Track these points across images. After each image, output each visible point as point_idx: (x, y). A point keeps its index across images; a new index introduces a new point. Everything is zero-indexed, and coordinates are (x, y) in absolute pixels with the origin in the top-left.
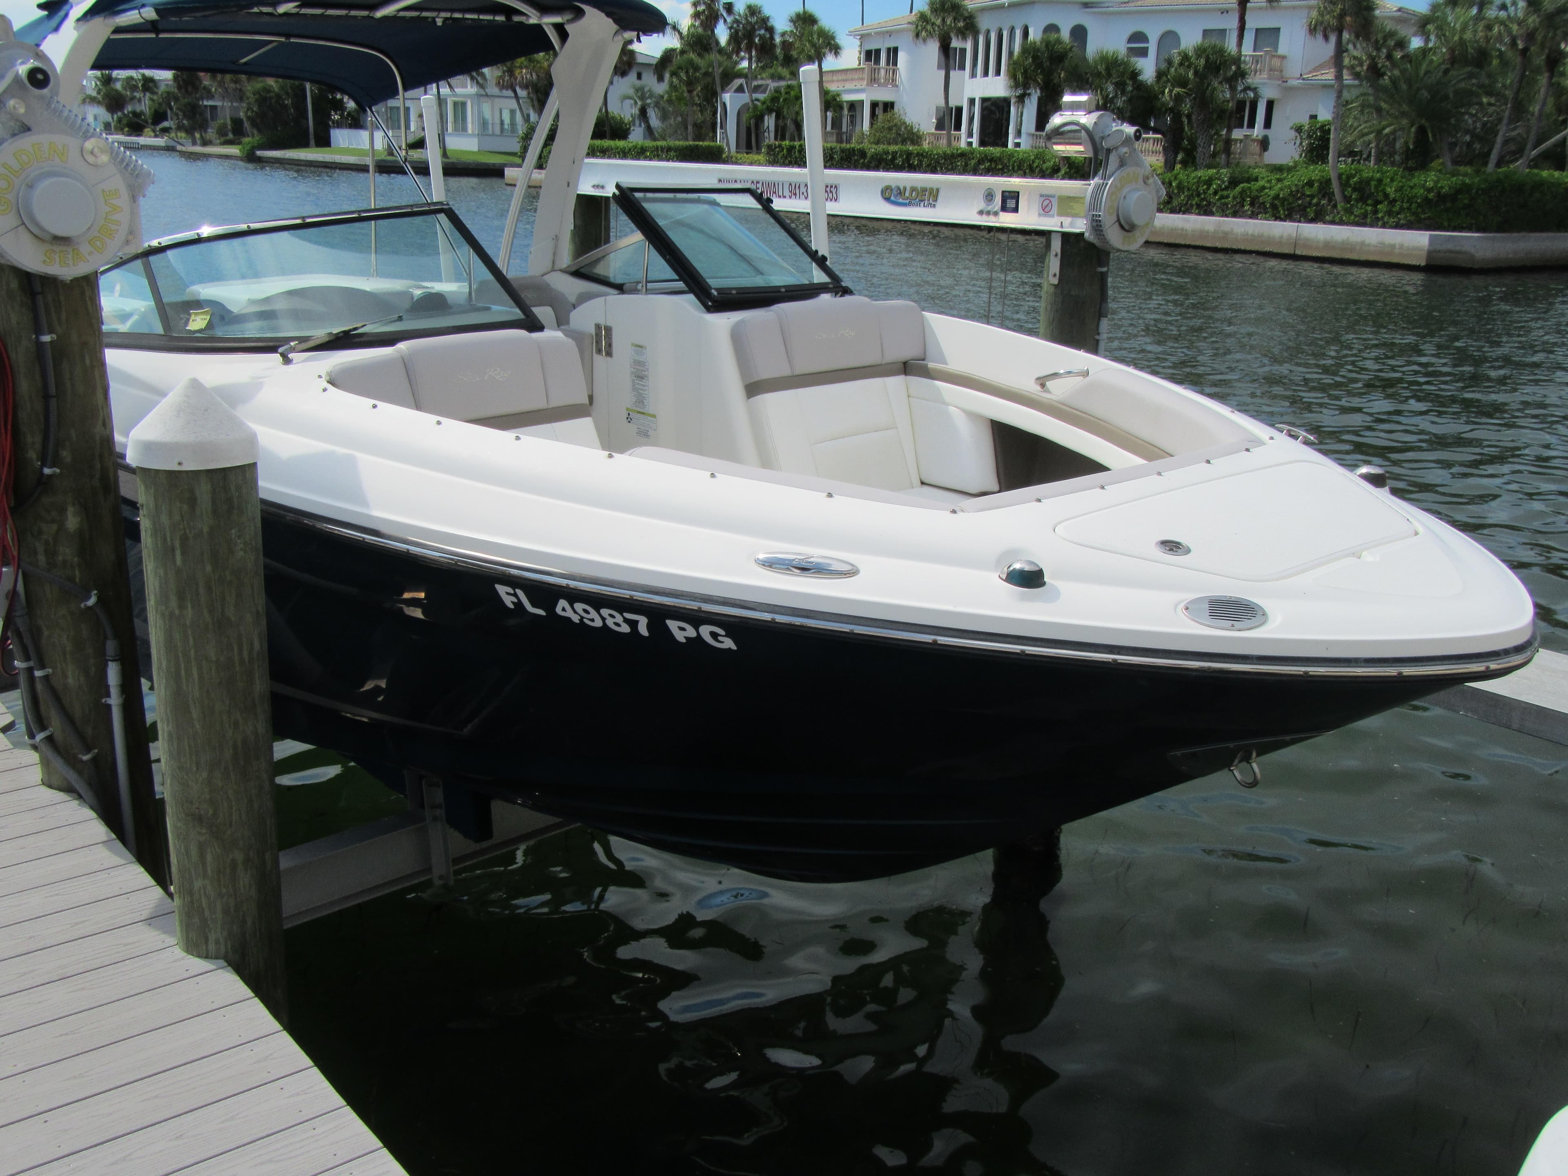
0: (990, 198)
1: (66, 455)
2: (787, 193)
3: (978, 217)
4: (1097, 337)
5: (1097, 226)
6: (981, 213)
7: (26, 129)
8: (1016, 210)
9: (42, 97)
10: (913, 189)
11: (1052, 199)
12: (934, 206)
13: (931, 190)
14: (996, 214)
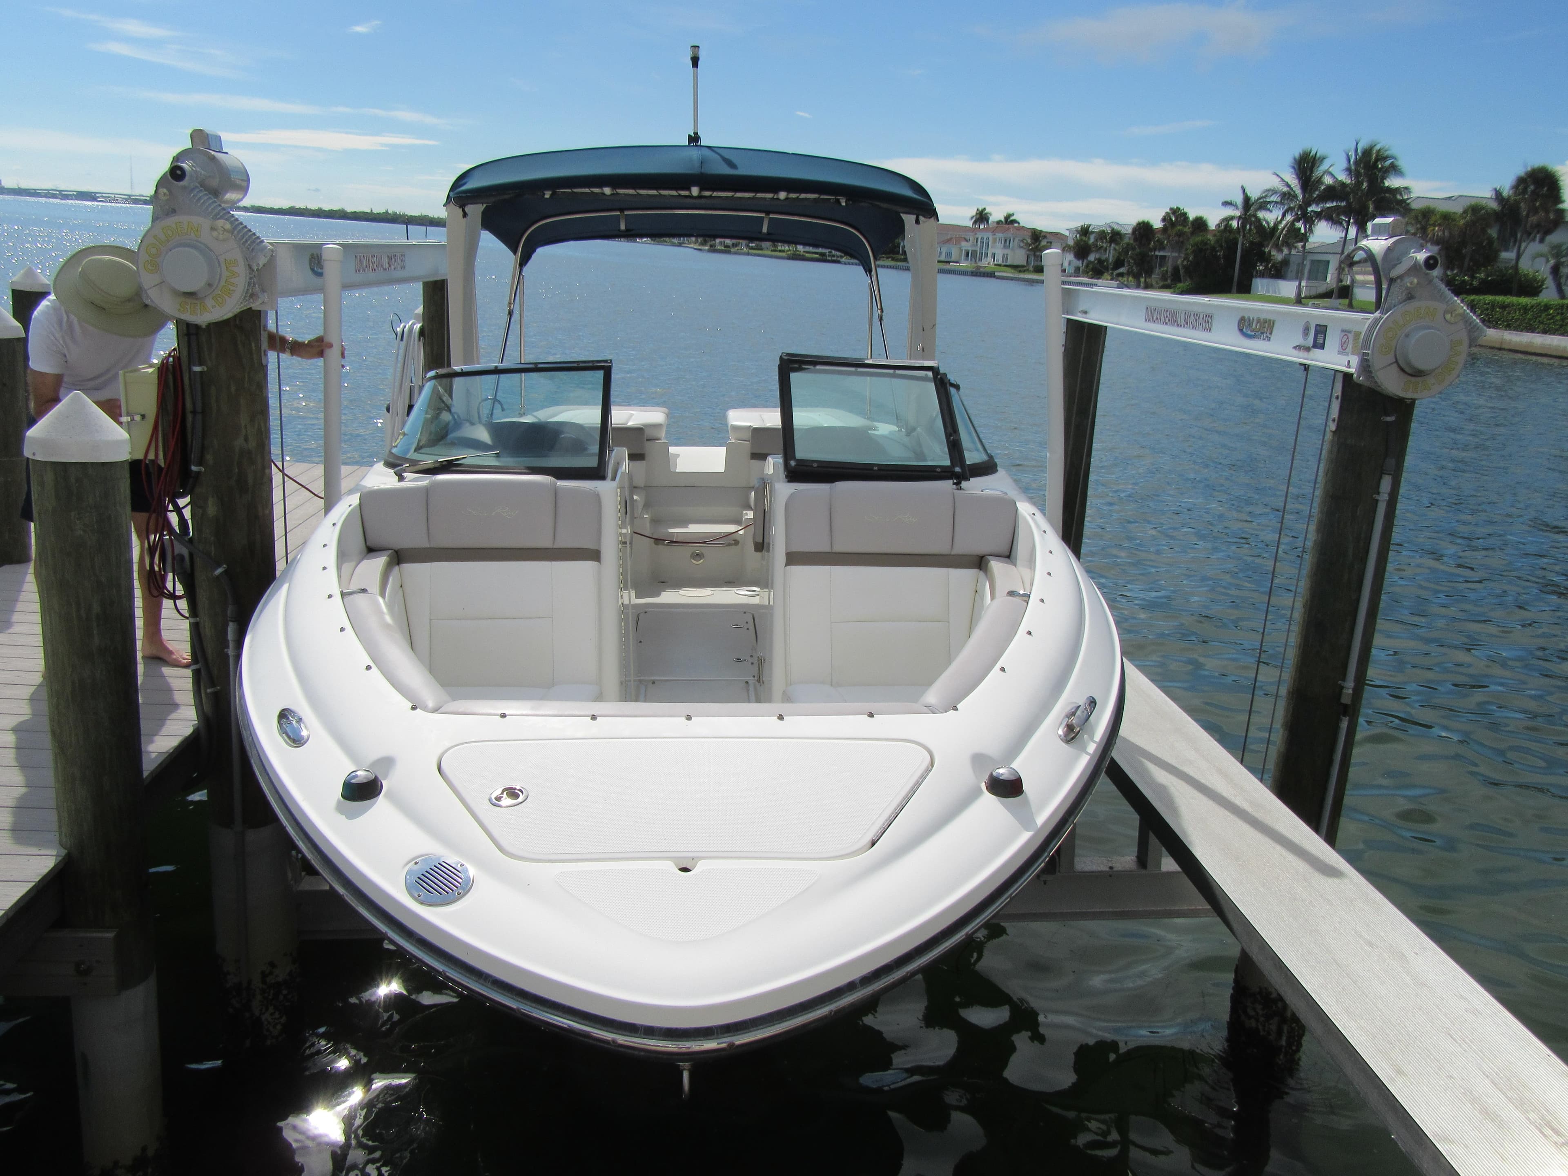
0: (1306, 331)
1: (209, 457)
2: (1183, 323)
3: (1295, 352)
4: (1377, 497)
5: (1365, 366)
6: (1298, 348)
7: (174, 211)
8: (1322, 347)
9: (184, 188)
10: (1259, 321)
11: (1349, 335)
12: (1269, 340)
13: (1270, 320)
14: (1308, 349)
